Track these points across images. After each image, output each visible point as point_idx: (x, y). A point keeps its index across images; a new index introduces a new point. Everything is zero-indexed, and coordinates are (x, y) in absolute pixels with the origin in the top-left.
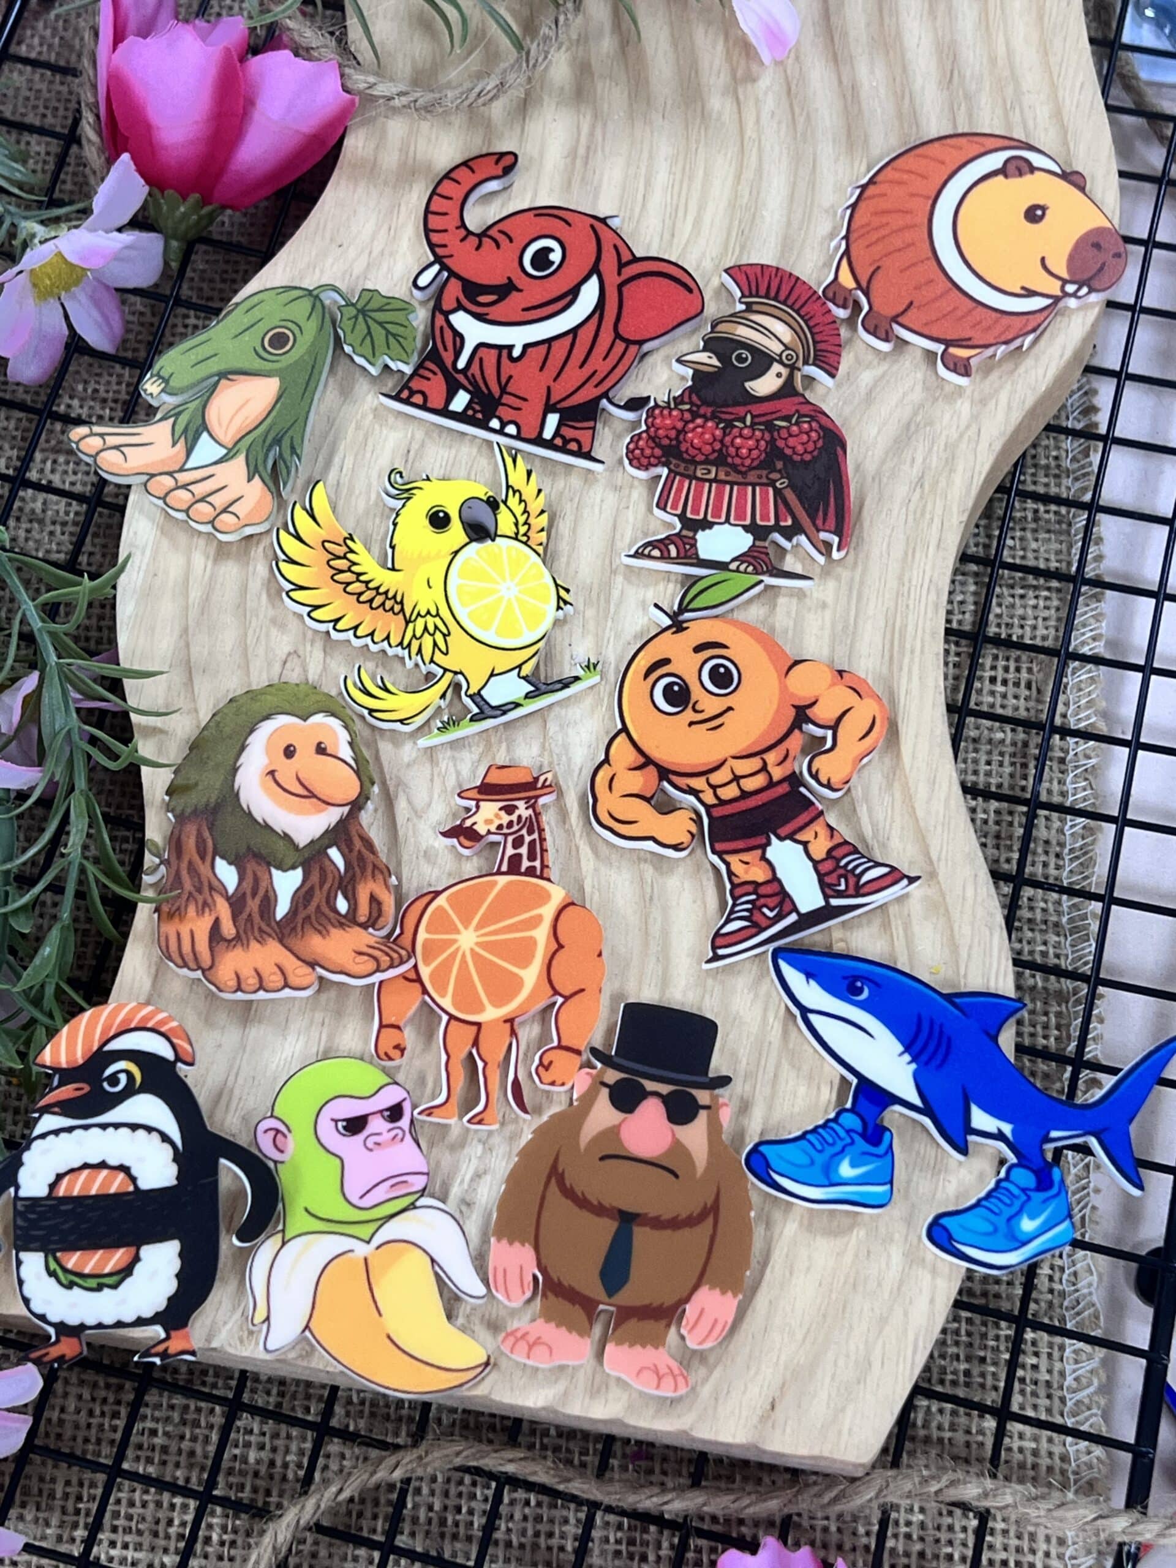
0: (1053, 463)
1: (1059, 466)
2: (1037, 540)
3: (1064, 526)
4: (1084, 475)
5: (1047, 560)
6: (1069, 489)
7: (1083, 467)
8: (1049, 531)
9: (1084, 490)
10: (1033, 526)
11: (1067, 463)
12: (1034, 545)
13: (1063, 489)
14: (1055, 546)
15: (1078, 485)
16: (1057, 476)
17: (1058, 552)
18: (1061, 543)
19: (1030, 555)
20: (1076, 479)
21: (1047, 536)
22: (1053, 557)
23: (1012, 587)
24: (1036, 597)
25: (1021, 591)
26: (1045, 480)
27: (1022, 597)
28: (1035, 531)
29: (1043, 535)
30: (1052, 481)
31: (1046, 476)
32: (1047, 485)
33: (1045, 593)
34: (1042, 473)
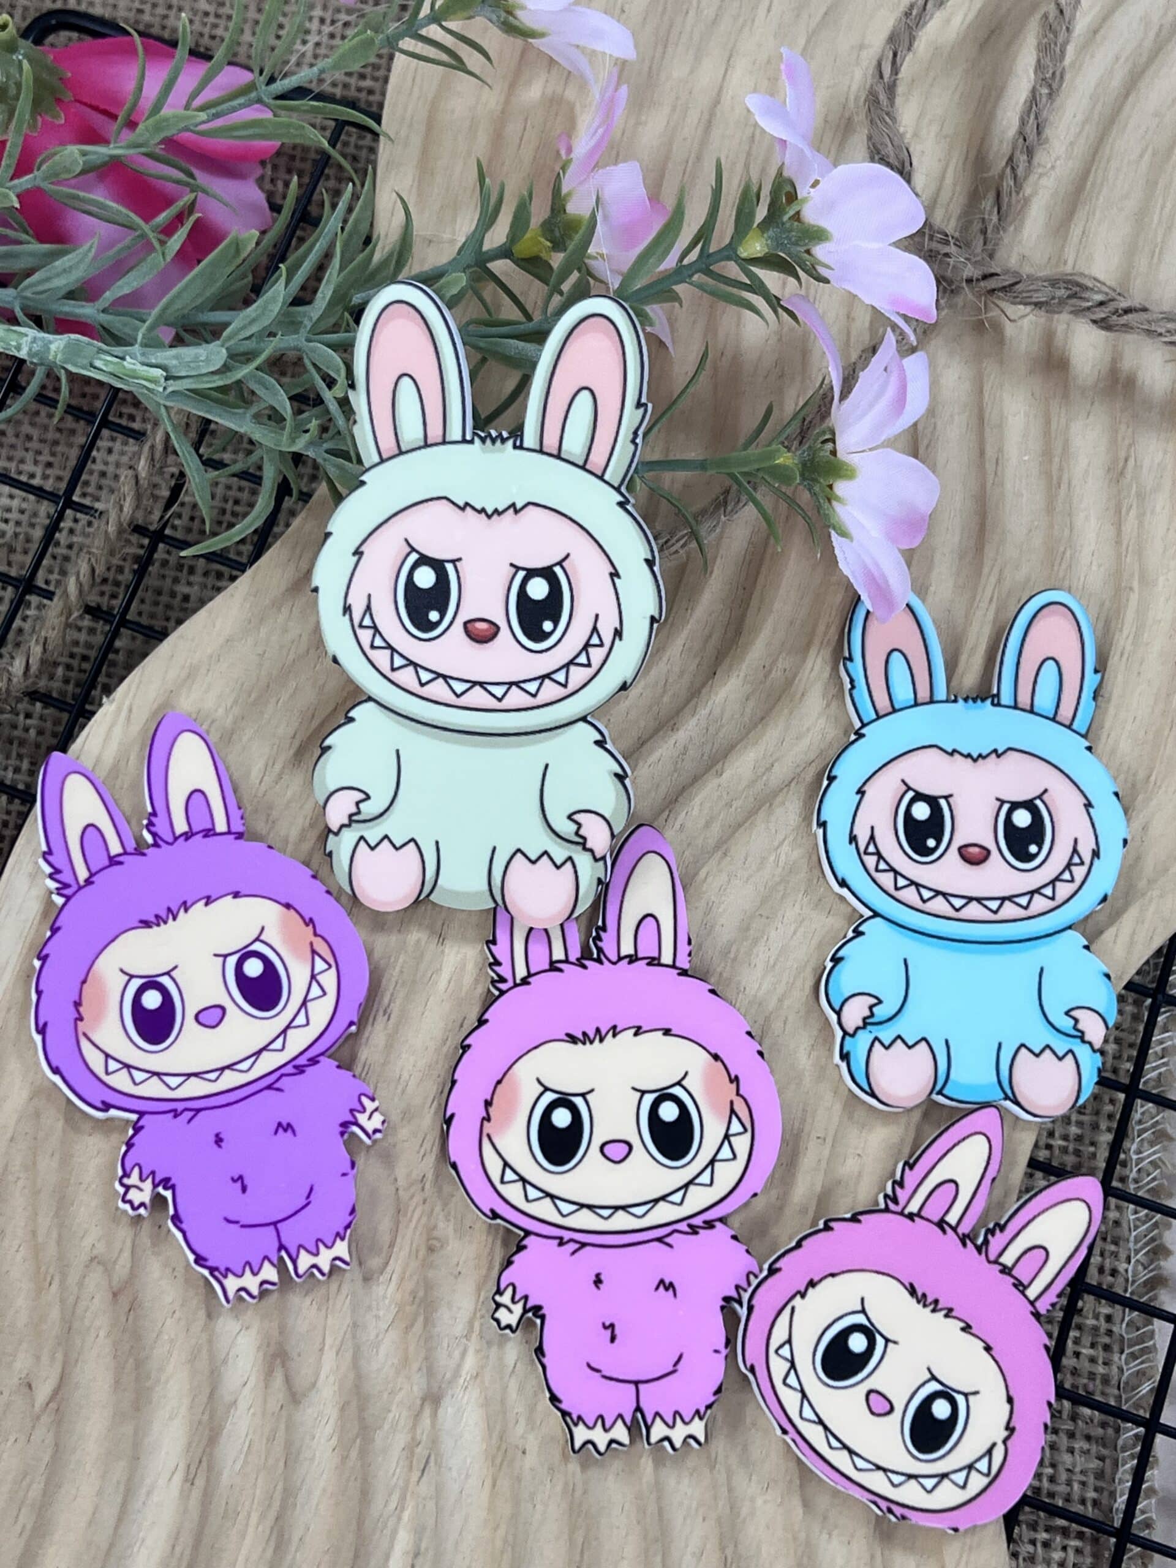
0: (1103, 1325)
1: (1110, 1332)
2: (1071, 1451)
3: (1110, 1431)
4: (1144, 1351)
5: (1083, 1484)
6: (1121, 1370)
7: (1141, 1340)
8: (1088, 1438)
9: (1141, 1375)
10: (1069, 1426)
11: (1120, 1329)
12: (1067, 1458)
13: (1115, 1370)
14: (1095, 1464)
15: (1134, 1366)
16: (1107, 1348)
17: (1100, 1475)
18: (1102, 1458)
19: (1063, 1476)
20: (1133, 1356)
21: (1086, 1446)
22: (1091, 1480)
23: (1034, 1527)
24: (1064, 1548)
25: (1045, 1536)
26: (1091, 1352)
27: (1046, 1545)
28: (1071, 1435)
29: (1080, 1444)
30: (1101, 1355)
31: (1093, 1346)
32: (1093, 1360)
33: (1074, 1543)
34: (1087, 1340)
